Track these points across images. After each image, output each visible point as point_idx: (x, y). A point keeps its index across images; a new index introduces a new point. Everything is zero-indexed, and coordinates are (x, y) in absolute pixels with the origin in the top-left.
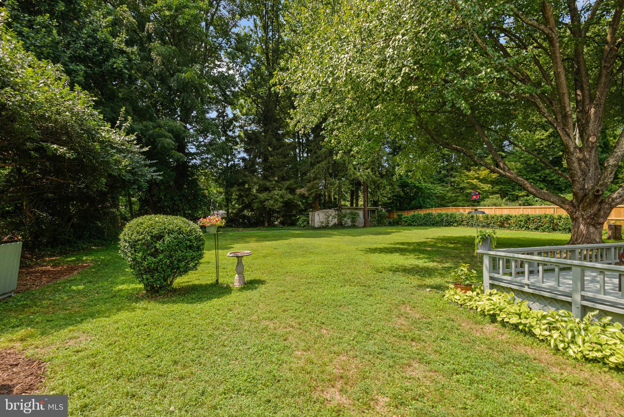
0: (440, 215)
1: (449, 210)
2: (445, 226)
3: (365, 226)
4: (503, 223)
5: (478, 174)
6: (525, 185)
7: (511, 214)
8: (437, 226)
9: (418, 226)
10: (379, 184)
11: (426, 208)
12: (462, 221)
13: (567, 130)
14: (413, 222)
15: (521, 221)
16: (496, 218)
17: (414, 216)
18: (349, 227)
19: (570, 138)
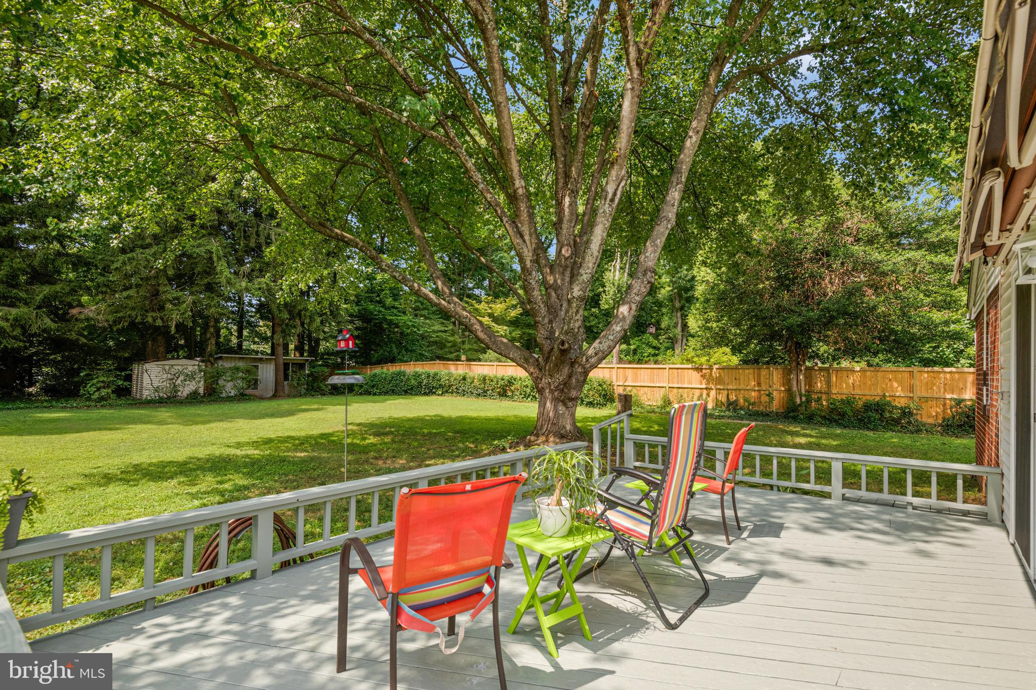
0: (417, 375)
1: (435, 367)
2: (426, 394)
3: (275, 396)
4: (505, 391)
5: (491, 308)
6: (472, 325)
7: (515, 376)
8: (411, 394)
9: (380, 394)
10: (300, 311)
11: (402, 361)
12: (450, 386)
13: (519, 225)
14: (373, 386)
15: (527, 386)
16: (495, 380)
17: (375, 375)
18: (230, 399)
19: (524, 241)
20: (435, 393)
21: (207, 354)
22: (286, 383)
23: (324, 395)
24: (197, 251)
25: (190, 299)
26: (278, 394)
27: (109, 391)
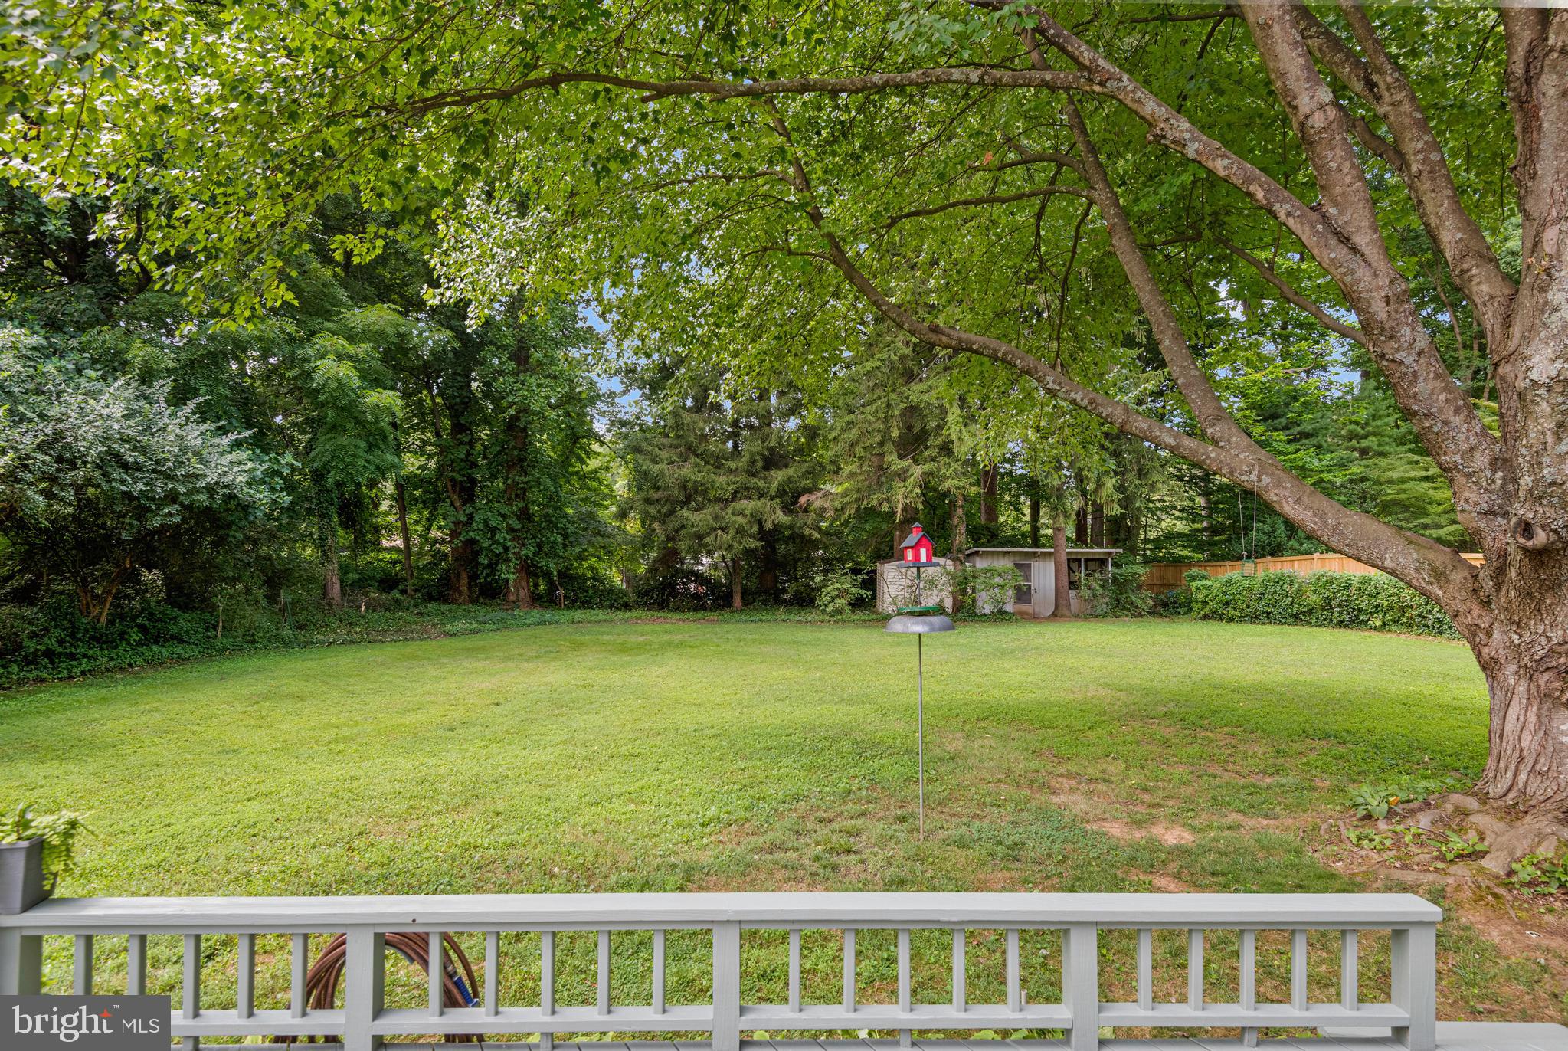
0: (1320, 583)
2: (1343, 624)
3: (1056, 615)
14: (1228, 604)
17: (1231, 581)
18: (984, 618)
20: (1365, 622)
21: (955, 548)
22: (1072, 593)
23: (1140, 615)
24: (925, 397)
25: (917, 471)
26: (1060, 612)
27: (843, 601)
